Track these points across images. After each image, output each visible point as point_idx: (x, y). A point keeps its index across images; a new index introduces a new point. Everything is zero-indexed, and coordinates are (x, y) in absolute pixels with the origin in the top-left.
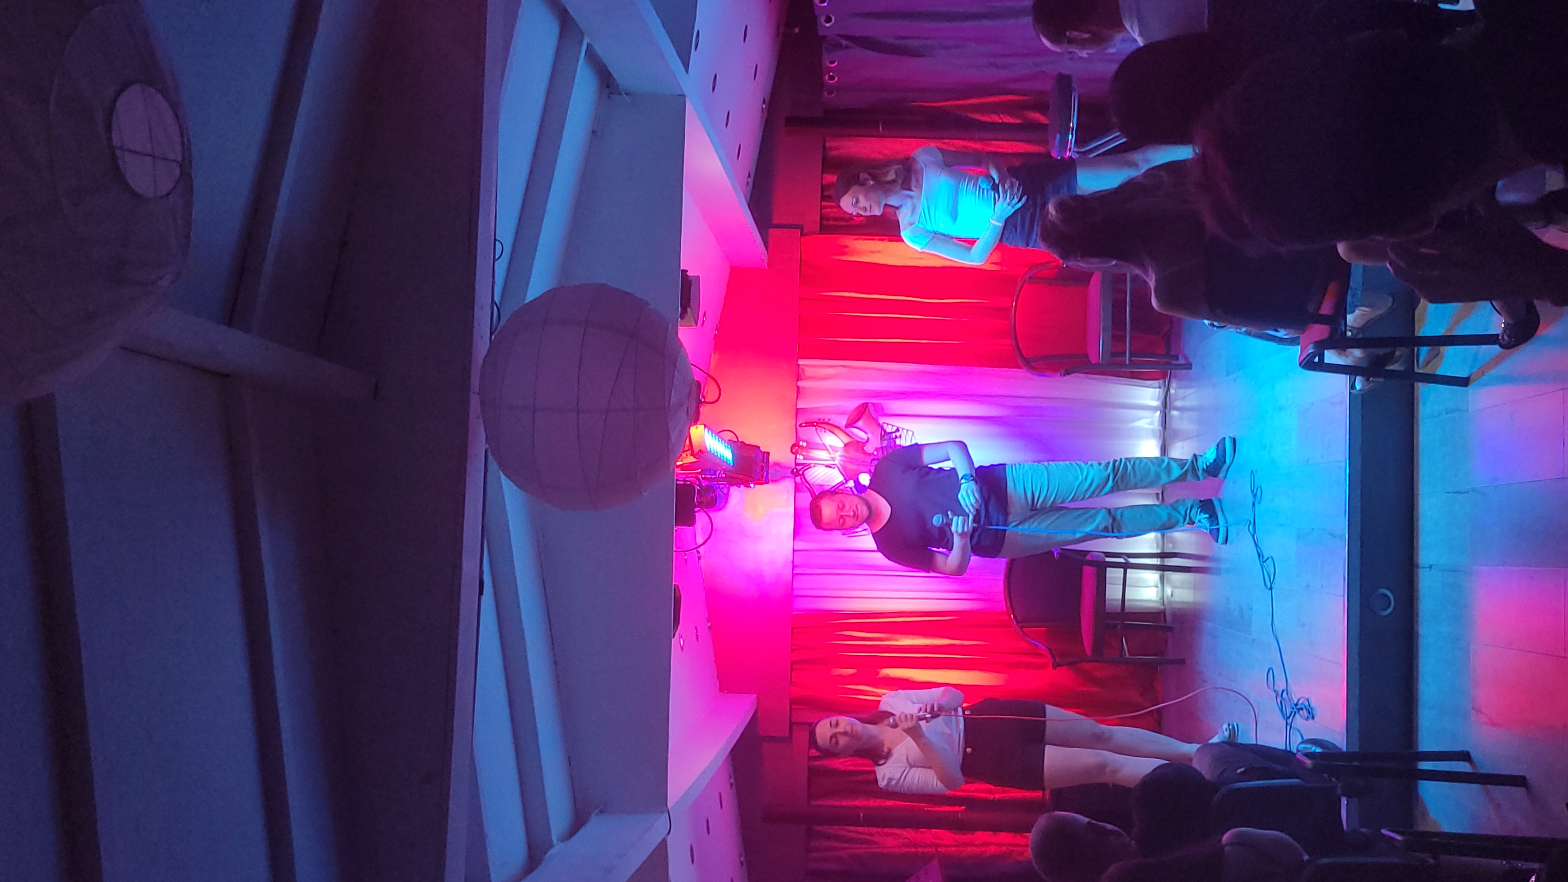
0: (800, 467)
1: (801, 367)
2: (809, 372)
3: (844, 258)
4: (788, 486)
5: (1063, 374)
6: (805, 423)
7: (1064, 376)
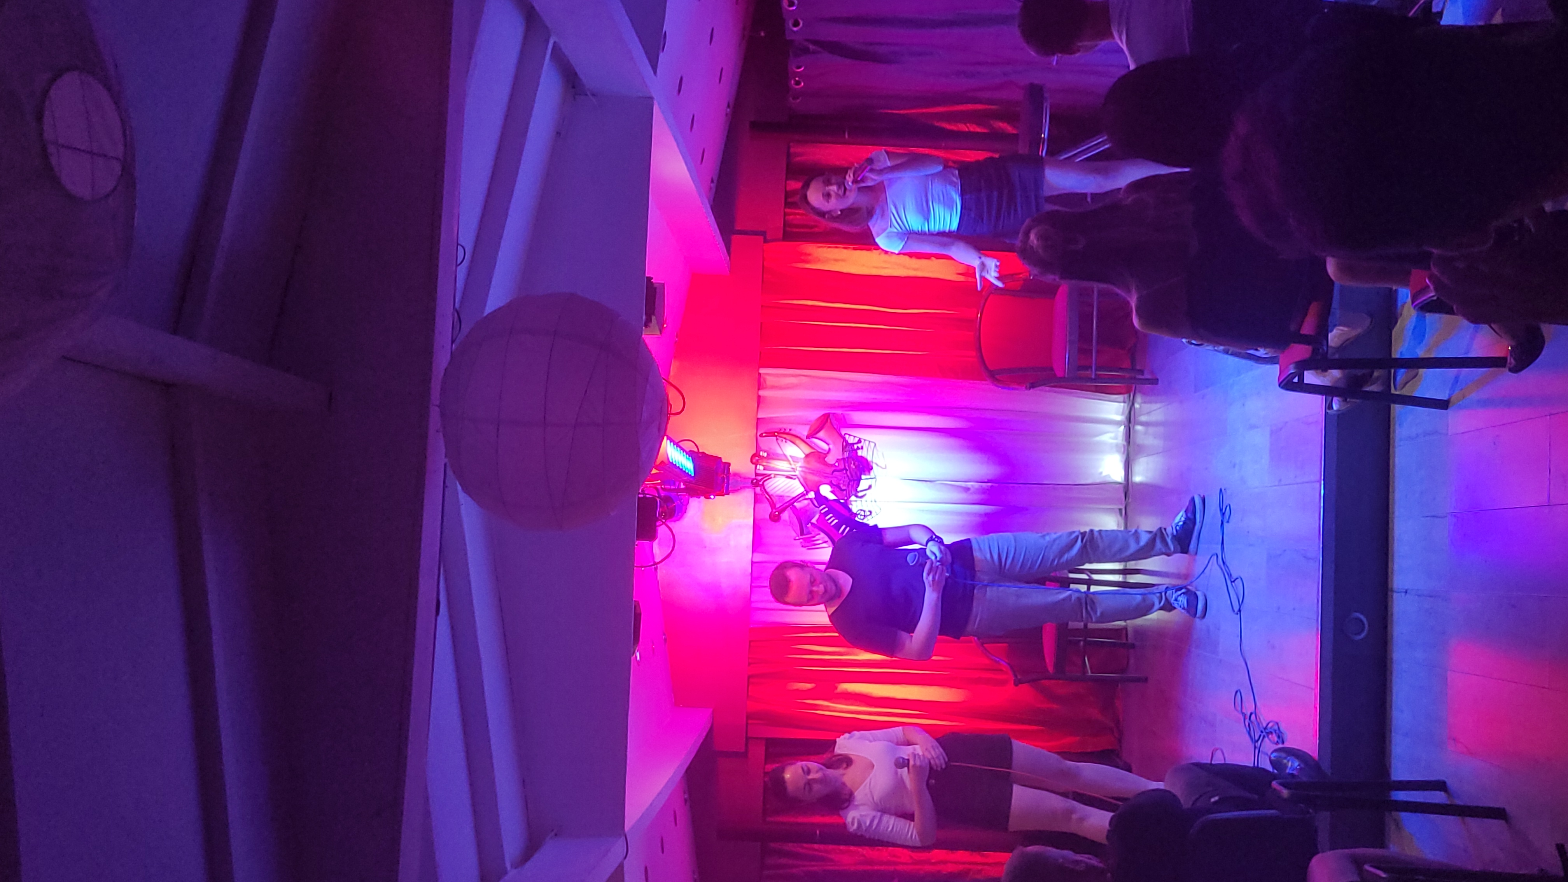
0: (760, 478)
1: (762, 375)
2: (770, 381)
3: (808, 266)
4: (747, 496)
5: (1028, 386)
6: (765, 433)
7: (1030, 389)
